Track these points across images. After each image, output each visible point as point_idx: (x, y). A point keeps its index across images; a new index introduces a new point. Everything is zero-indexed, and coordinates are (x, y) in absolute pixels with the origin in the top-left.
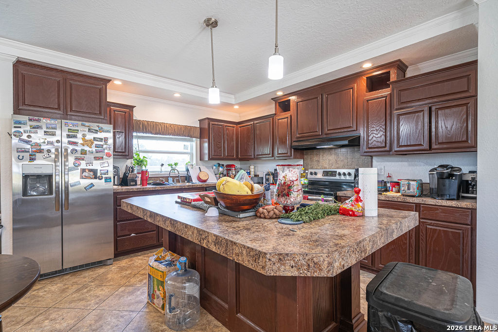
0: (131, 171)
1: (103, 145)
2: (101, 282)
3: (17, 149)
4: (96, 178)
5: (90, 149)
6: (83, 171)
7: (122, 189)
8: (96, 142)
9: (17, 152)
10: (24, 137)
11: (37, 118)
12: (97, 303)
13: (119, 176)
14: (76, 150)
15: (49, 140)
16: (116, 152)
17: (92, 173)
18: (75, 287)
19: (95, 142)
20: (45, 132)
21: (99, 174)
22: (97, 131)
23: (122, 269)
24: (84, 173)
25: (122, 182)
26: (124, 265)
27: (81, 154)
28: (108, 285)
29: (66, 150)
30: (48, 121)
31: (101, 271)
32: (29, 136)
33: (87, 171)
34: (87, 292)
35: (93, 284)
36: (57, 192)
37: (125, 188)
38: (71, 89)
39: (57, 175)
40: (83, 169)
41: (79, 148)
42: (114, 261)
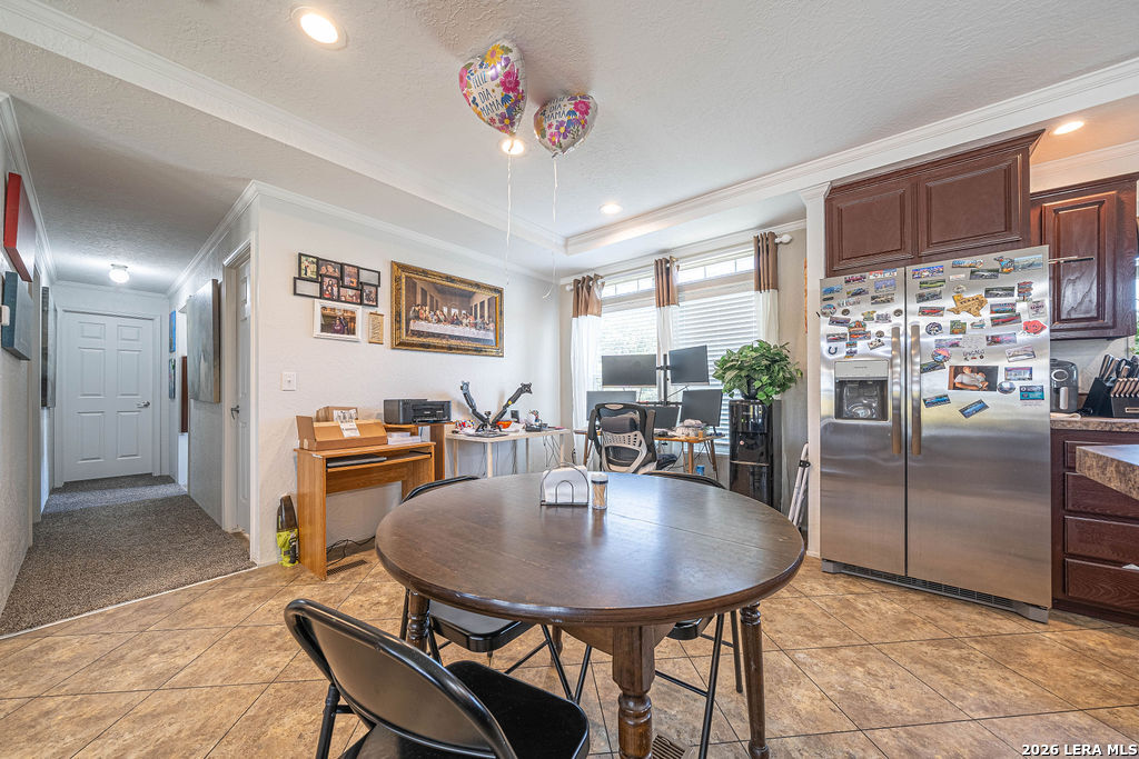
0: (1124, 373)
1: (1014, 305)
2: (1005, 656)
3: (828, 336)
4: (992, 387)
5: (977, 320)
6: (957, 371)
7: (1087, 424)
8: (991, 300)
9: (829, 341)
10: (839, 315)
11: (858, 275)
12: (986, 709)
13: (1073, 388)
14: (939, 326)
15: (880, 312)
16: (1060, 320)
17: (980, 377)
18: (929, 631)
19: (989, 300)
20: (873, 298)
21: (1001, 378)
22: (997, 271)
23: (1081, 655)
24: (959, 378)
25: (1086, 404)
26: (1091, 644)
27: (952, 333)
28: (1026, 675)
29: (916, 328)
30: (879, 276)
31: (1008, 625)
32: (846, 312)
33: (967, 371)
34: (961, 659)
35: (977, 647)
36: (897, 417)
37: (1095, 422)
38: (929, 199)
39: (897, 383)
40: (957, 367)
41: (945, 320)
42: (1050, 617)
